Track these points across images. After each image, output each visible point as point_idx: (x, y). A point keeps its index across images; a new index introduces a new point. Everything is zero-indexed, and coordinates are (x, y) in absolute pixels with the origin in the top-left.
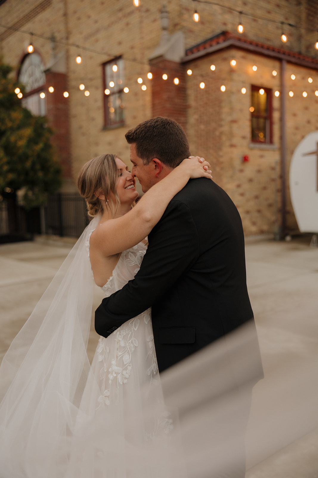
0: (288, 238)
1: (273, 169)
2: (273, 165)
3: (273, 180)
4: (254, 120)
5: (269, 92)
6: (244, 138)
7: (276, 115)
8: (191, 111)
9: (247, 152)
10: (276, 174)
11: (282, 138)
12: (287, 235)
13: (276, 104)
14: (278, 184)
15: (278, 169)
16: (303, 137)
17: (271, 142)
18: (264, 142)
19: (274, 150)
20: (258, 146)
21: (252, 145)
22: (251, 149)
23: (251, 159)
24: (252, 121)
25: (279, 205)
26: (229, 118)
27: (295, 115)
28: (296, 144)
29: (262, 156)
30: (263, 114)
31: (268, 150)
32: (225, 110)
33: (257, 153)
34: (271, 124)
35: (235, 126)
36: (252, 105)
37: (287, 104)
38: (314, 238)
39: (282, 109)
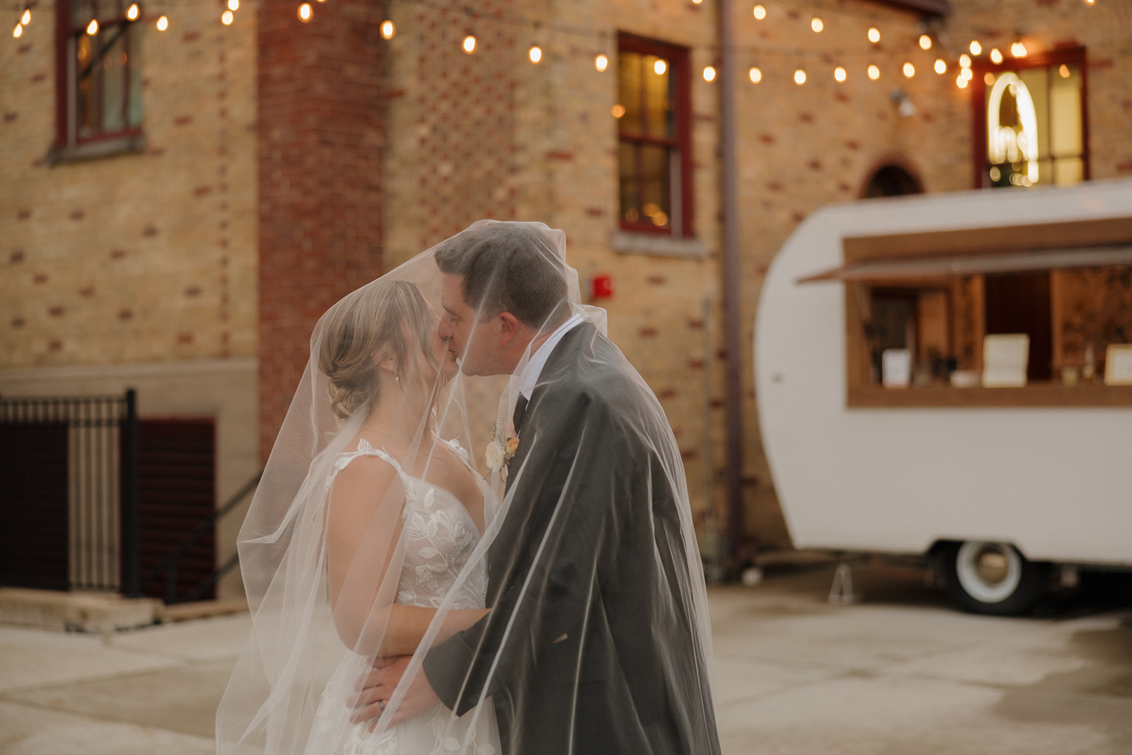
0: (752, 577)
1: (696, 325)
2: (697, 313)
3: (697, 365)
4: (629, 149)
5: (678, 56)
6: (594, 213)
7: (704, 139)
8: (402, 112)
9: (607, 265)
10: (704, 346)
11: (723, 217)
12: (748, 565)
13: (702, 102)
14: (713, 381)
15: (713, 325)
16: (798, 218)
17: (688, 232)
18: (665, 232)
19: (698, 259)
20: (642, 242)
21: (622, 241)
22: (621, 253)
23: (619, 287)
24: (619, 154)
25: (719, 455)
26: (546, 145)
27: (767, 139)
28: (775, 242)
29: (656, 281)
30: (658, 130)
31: (678, 258)
32: (529, 114)
33: (641, 267)
34: (688, 168)
35: (563, 171)
36: (622, 97)
37: (741, 103)
38: (843, 572)
39: (723, 119)
